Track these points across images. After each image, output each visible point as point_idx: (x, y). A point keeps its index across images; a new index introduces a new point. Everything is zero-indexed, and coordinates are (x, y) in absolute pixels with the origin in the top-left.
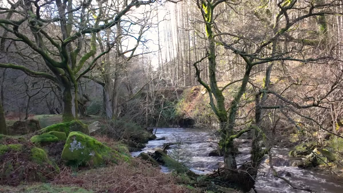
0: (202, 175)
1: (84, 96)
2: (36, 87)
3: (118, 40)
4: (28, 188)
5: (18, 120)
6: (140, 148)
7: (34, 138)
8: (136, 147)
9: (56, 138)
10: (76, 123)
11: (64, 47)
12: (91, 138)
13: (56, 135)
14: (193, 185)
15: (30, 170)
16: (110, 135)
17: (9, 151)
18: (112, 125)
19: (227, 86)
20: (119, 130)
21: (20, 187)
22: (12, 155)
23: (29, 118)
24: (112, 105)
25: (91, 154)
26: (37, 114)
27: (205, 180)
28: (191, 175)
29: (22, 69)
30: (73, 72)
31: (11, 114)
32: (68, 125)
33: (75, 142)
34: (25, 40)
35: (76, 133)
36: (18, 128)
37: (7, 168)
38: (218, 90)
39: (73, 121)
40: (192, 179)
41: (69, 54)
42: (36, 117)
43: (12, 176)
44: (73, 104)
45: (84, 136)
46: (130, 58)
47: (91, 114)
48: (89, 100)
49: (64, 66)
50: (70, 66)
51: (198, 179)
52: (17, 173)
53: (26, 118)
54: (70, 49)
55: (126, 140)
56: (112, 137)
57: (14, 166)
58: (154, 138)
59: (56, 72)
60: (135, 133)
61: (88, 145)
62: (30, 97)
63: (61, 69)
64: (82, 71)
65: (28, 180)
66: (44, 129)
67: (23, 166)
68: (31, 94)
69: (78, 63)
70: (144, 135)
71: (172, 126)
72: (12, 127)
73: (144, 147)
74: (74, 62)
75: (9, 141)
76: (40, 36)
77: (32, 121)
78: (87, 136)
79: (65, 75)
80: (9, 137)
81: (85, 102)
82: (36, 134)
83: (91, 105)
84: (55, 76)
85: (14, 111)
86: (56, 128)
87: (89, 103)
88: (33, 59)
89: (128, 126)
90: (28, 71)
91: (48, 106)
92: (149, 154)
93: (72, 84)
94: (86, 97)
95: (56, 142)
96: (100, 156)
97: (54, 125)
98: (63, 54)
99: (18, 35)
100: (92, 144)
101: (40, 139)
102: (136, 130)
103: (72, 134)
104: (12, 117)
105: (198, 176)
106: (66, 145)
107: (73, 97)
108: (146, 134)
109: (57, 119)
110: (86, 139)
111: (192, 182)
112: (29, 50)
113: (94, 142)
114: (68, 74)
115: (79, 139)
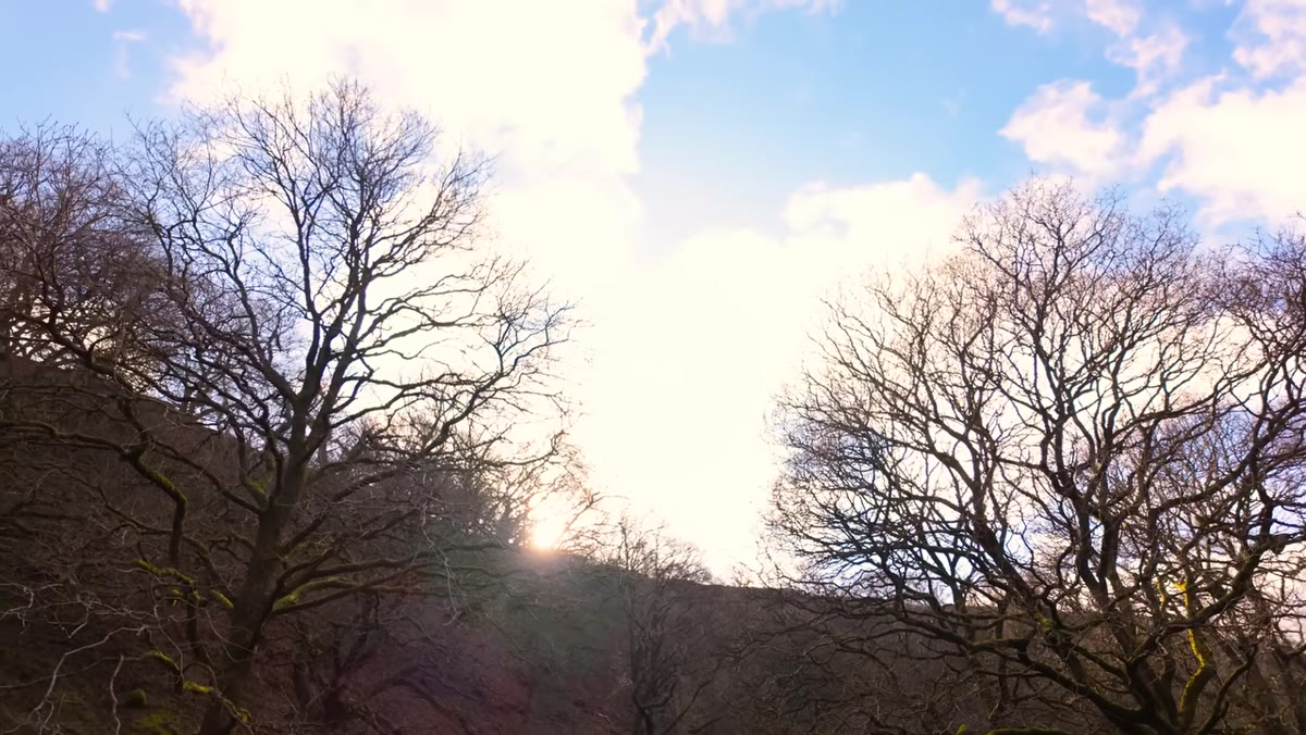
11: (1135, 674)
30: (1177, 728)
34: (1047, 672)
41: (1150, 686)
49: (1149, 714)
50: (1163, 716)
54: (1151, 675)
63: (1146, 727)
69: (1180, 706)
74: (1171, 704)
88: (1070, 706)
98: (1137, 688)
99: (1032, 666)
112: (1055, 690)
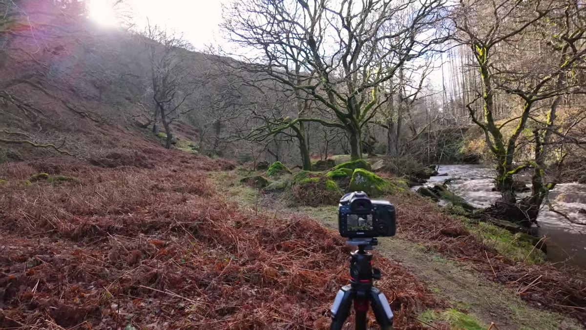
0: (479, 209)
1: (371, 137)
2: (333, 132)
3: (402, 86)
4: (323, 209)
5: (320, 159)
6: (422, 183)
7: (329, 173)
8: (417, 182)
9: (345, 173)
10: (360, 161)
11: (349, 101)
12: (372, 174)
13: (345, 171)
14: (468, 216)
15: (325, 196)
16: (392, 171)
17: (311, 182)
18: (394, 162)
19: (505, 123)
20: (401, 167)
21: (319, 208)
22: (312, 186)
23: (328, 158)
24: (396, 146)
25: (372, 187)
26: (335, 154)
27: (481, 213)
28: (467, 207)
29: (319, 121)
30: (357, 120)
31: (315, 155)
32: (354, 164)
33: (359, 176)
34: (321, 99)
35: (359, 170)
36: (320, 166)
37: (309, 194)
38: (495, 128)
39: (358, 160)
40: (467, 211)
41: (354, 106)
42: (334, 157)
43: (313, 200)
44: (358, 146)
45: (366, 172)
46: (413, 101)
47: (379, 154)
48: (376, 142)
49: (350, 116)
50: (355, 116)
51: (474, 212)
52: (316, 198)
53: (326, 158)
54: (355, 102)
55: (409, 176)
56: (394, 173)
57: (314, 193)
58: (436, 174)
59: (345, 122)
60: (417, 170)
61: (369, 179)
62: (328, 142)
63: (348, 119)
64: (366, 118)
65: (324, 204)
66: (337, 167)
67: (321, 193)
68: (328, 139)
69: (362, 112)
70: (426, 171)
71: (456, 163)
72: (315, 165)
73: (425, 182)
74: (359, 112)
75: (311, 175)
76: (332, 94)
77: (330, 160)
78: (368, 172)
79: (351, 123)
80: (312, 172)
81: (373, 143)
82: (331, 170)
83: (378, 146)
84: (344, 125)
85: (317, 153)
86: (344, 166)
87: (376, 144)
88: (327, 112)
89: (409, 164)
90: (324, 122)
91: (343, 148)
92: (430, 188)
93: (357, 130)
94: (374, 139)
95: (345, 176)
96: (379, 188)
97: (344, 163)
98: (349, 107)
99: (316, 96)
100: (373, 179)
101: (333, 175)
102: (417, 166)
103: (356, 170)
104: (316, 157)
105: (475, 209)
106: (352, 179)
107: (358, 141)
108: (427, 171)
109: (346, 158)
110: (368, 174)
111: (467, 214)
112: (324, 106)
113: (374, 177)
114: (353, 123)
115: (362, 174)
